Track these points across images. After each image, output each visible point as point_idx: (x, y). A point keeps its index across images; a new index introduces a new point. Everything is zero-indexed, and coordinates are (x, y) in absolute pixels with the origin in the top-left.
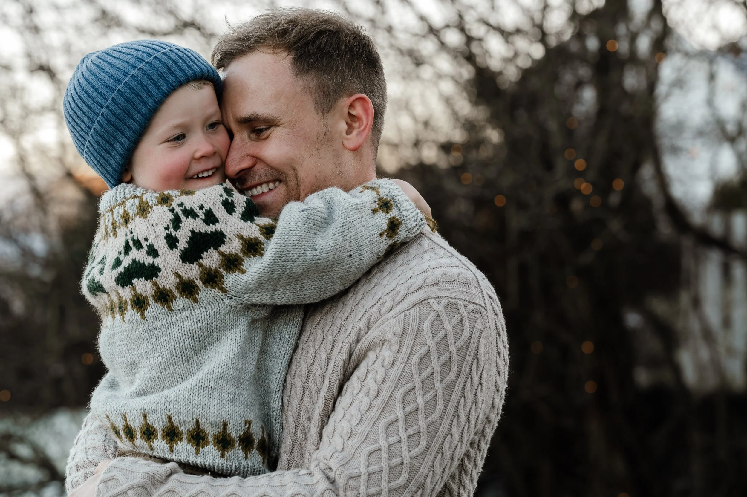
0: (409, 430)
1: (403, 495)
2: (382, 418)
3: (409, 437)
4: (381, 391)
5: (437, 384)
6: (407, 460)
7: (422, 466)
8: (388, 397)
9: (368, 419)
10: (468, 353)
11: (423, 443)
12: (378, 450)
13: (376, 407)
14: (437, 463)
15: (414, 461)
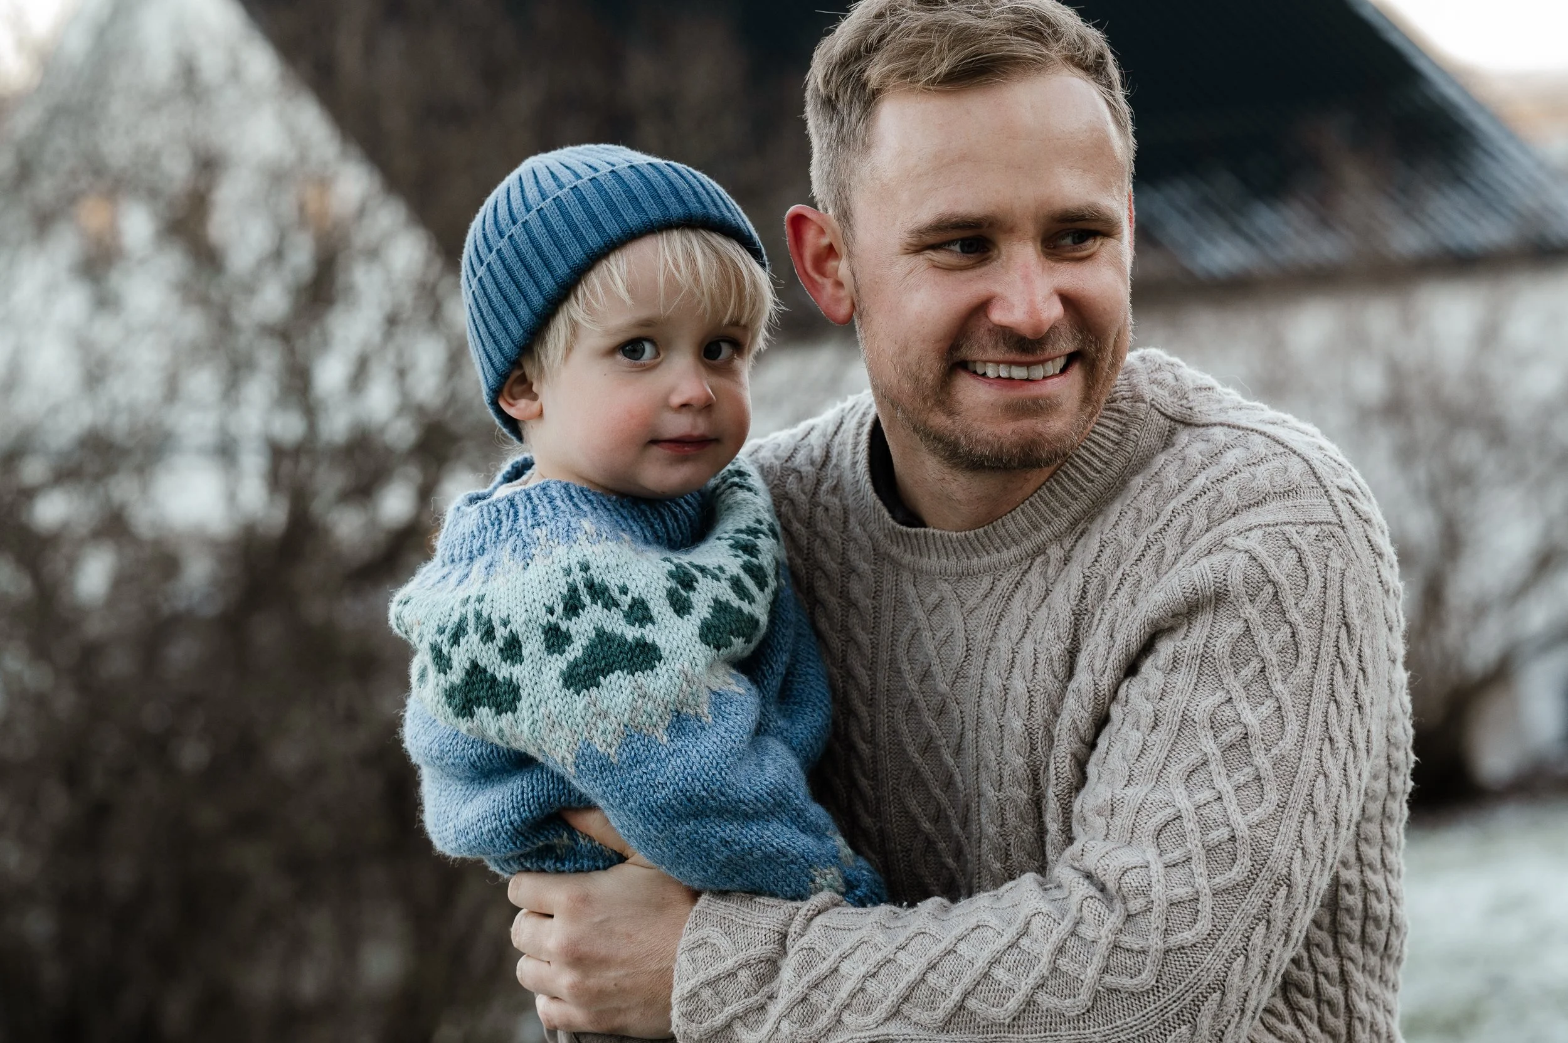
0: (1236, 776)
1: (1246, 901)
2: (1174, 763)
3: (1238, 788)
4: (1160, 715)
5: (1278, 687)
6: (1242, 831)
7: (1277, 840)
8: (1178, 723)
9: (1144, 771)
10: (1325, 619)
11: (1273, 796)
12: (1174, 820)
13: (1156, 745)
14: (1308, 831)
15: (1259, 832)
